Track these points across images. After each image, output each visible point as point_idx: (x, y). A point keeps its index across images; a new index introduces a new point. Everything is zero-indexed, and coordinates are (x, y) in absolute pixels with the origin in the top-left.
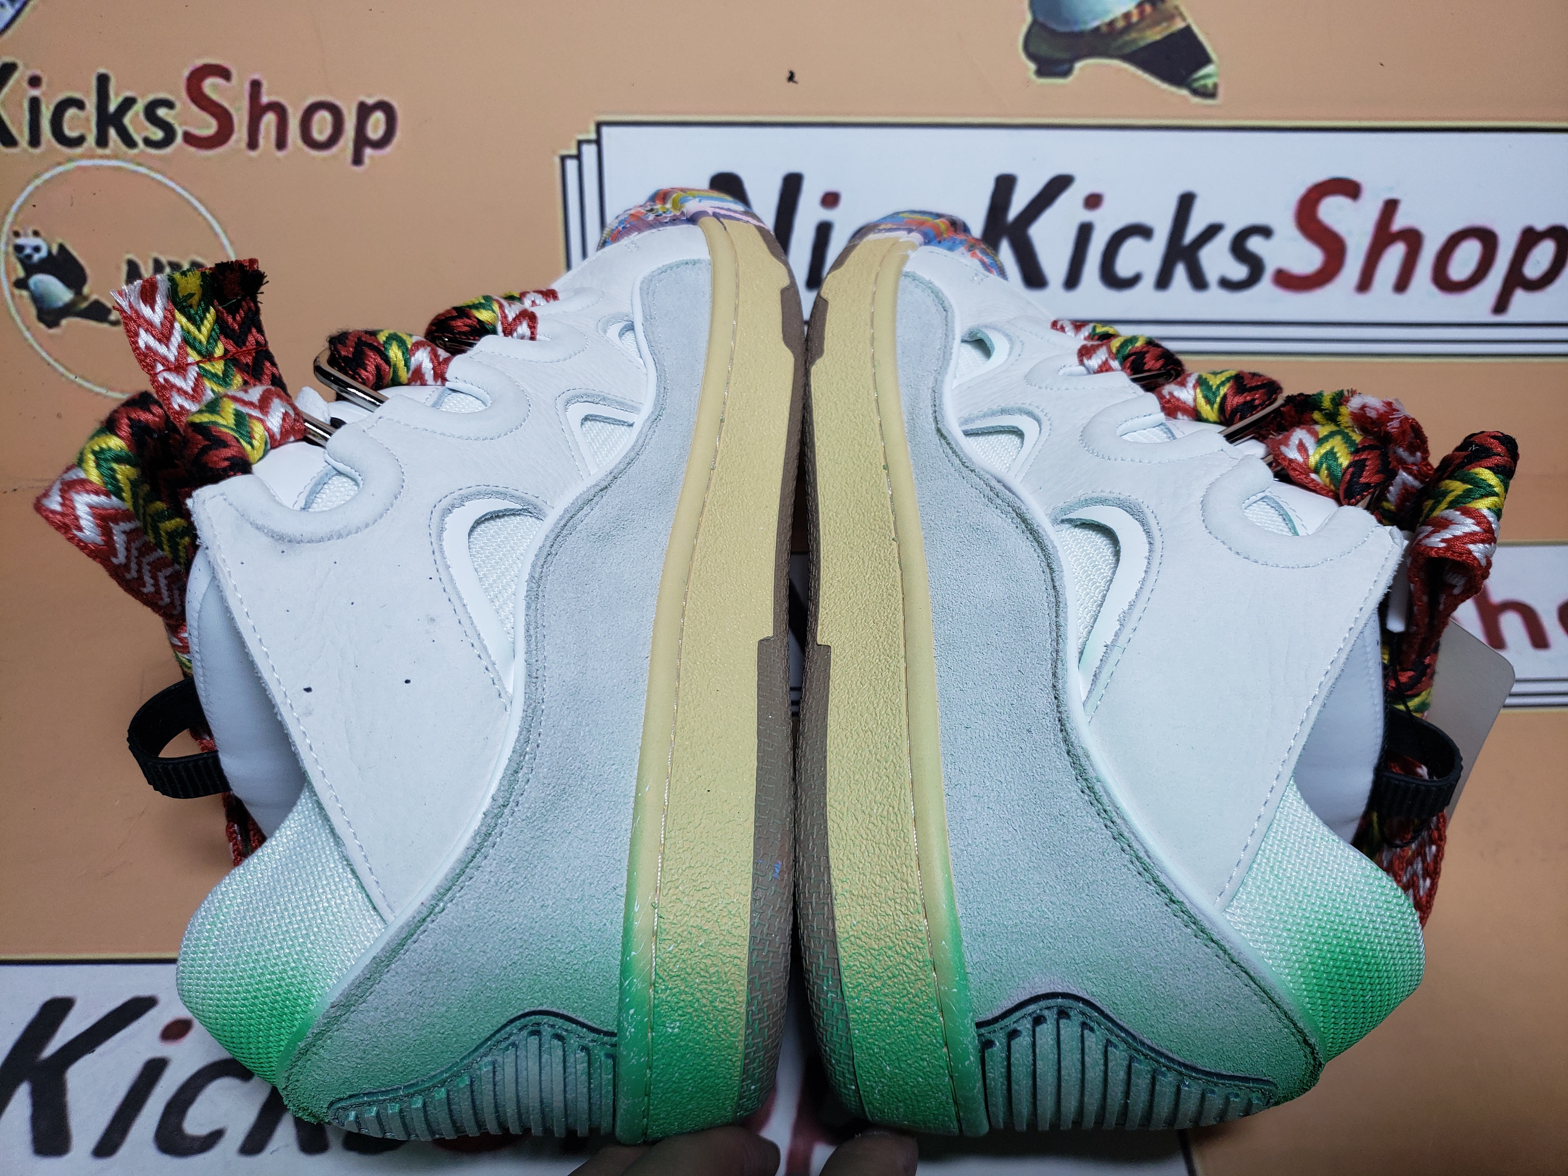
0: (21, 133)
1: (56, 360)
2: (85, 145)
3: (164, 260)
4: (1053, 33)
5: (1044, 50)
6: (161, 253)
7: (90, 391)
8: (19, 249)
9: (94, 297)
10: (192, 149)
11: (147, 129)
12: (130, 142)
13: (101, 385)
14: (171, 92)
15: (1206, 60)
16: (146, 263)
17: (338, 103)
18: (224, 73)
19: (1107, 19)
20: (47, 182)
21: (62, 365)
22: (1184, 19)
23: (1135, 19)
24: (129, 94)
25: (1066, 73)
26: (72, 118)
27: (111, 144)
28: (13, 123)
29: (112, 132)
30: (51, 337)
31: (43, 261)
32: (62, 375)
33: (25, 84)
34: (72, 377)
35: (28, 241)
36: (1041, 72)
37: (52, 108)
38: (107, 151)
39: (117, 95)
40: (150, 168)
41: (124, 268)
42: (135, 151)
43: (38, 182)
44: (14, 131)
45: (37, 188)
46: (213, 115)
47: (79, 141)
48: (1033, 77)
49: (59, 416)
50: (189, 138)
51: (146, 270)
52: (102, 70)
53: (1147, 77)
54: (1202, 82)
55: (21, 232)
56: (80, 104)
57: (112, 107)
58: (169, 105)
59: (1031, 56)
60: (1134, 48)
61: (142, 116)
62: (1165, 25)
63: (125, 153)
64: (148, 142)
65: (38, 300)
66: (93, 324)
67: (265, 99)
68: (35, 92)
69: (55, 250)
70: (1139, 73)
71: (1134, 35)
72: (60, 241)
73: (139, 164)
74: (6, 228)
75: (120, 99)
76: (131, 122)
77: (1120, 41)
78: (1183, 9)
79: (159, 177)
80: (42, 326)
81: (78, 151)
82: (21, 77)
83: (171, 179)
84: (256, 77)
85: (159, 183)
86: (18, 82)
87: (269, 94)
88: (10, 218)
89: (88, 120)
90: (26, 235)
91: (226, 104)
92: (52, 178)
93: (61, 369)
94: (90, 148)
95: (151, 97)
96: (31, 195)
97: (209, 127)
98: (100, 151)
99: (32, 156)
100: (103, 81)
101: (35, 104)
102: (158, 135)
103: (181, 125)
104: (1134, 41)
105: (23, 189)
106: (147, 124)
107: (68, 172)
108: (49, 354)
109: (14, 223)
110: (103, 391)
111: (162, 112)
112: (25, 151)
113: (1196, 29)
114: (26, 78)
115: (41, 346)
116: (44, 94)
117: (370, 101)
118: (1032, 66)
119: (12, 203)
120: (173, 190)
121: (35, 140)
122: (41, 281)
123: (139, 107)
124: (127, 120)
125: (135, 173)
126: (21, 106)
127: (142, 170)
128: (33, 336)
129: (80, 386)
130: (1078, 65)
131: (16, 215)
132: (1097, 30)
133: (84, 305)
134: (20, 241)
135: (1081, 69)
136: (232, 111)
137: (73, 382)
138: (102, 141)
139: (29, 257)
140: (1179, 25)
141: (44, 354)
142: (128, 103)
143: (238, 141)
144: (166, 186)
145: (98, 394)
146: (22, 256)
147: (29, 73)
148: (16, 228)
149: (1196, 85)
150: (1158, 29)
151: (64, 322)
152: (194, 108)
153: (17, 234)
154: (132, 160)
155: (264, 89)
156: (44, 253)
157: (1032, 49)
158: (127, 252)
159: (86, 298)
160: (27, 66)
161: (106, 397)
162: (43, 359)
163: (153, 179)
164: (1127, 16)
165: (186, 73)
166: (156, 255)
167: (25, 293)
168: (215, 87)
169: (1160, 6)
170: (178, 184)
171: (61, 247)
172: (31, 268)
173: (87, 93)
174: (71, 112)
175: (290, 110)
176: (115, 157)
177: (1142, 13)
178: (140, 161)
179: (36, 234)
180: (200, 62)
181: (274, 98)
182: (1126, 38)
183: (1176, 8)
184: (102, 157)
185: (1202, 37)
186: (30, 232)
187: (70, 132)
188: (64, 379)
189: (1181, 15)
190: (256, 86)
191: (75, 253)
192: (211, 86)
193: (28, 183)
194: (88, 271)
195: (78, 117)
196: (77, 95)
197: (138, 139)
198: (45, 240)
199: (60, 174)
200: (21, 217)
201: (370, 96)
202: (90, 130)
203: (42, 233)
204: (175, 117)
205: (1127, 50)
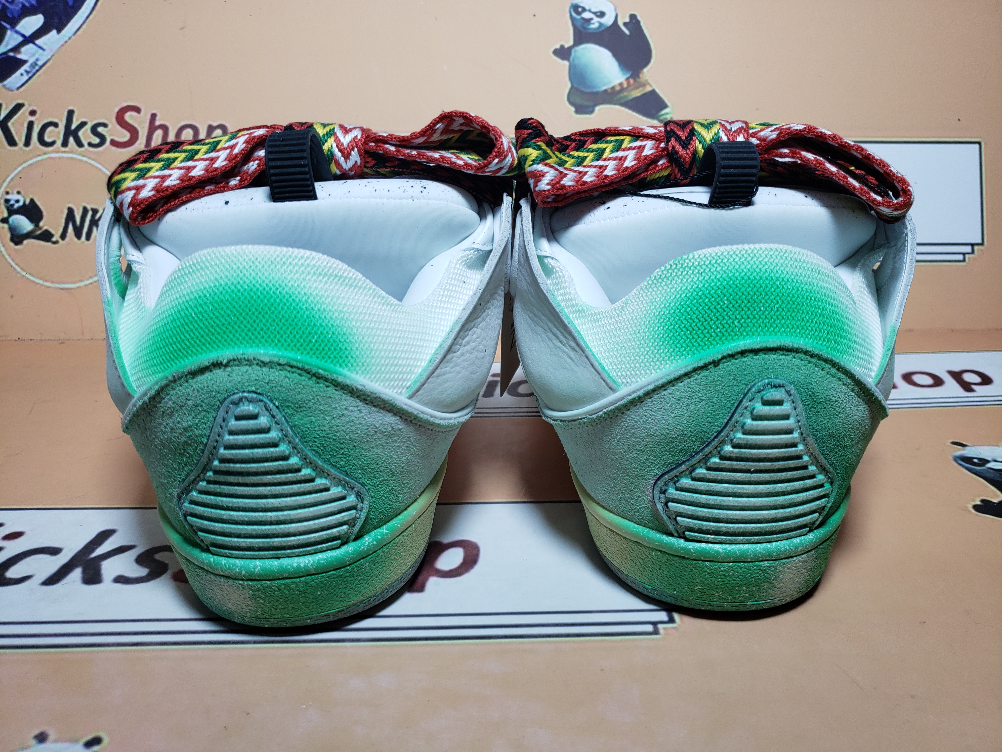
0: (20, 139)
1: (17, 264)
2: (55, 146)
3: (89, 207)
4: (582, 92)
5: (578, 101)
6: (88, 203)
7: (34, 282)
8: (7, 201)
9: (45, 228)
10: (114, 148)
11: (91, 138)
12: (80, 144)
13: (41, 279)
14: (106, 119)
15: (665, 106)
16: (78, 209)
17: (197, 125)
18: (137, 110)
19: (611, 86)
20: (31, 165)
21: (19, 266)
22: (651, 86)
23: (625, 85)
24: (84, 120)
25: (591, 112)
26: (50, 132)
27: (70, 145)
28: (17, 133)
29: (71, 139)
30: (16, 250)
31: (20, 208)
32: (19, 273)
33: (27, 114)
34: (24, 273)
35: (13, 197)
36: (578, 112)
37: (40, 126)
38: (67, 149)
39: (77, 120)
40: (89, 158)
41: (66, 212)
42: (82, 149)
43: (25, 165)
44: (16, 138)
45: (24, 168)
46: (128, 130)
47: (52, 144)
48: (574, 114)
49: (12, 297)
50: (114, 143)
51: (78, 213)
52: (71, 108)
53: (634, 114)
54: (664, 117)
55: (10, 192)
56: (56, 125)
57: (73, 127)
58: (105, 125)
59: (572, 103)
60: (626, 100)
61: (89, 131)
62: (641, 89)
63: (77, 150)
64: (90, 145)
65: (13, 230)
66: (42, 243)
67: (158, 123)
68: (32, 118)
69: (28, 202)
70: (630, 112)
71: (625, 94)
72: (31, 196)
73: (83, 156)
74: (3, 189)
75: (79, 122)
76: (83, 134)
77: (618, 97)
78: (650, 81)
79: (93, 163)
80: (12, 244)
81: (51, 149)
82: (26, 111)
83: (100, 164)
84: (154, 112)
85: (93, 166)
86: (24, 112)
87: (160, 120)
88: (5, 184)
89: (59, 133)
90: (13, 193)
91: (136, 125)
92: (34, 163)
93: (18, 269)
94: (58, 148)
95: (96, 122)
96: (20, 172)
97: (125, 136)
98: (63, 149)
99: (24, 151)
100: (71, 113)
101: (31, 125)
102: (96, 140)
103: (110, 135)
104: (626, 96)
105: (16, 169)
106: (92, 135)
107: (43, 160)
108: (13, 260)
109: (7, 187)
110: (41, 282)
111: (100, 129)
112: (21, 148)
113: (658, 91)
114: (28, 111)
115: (9, 255)
116: (37, 119)
117: (215, 124)
118: (573, 109)
119: (8, 176)
120: (100, 170)
121: (27, 143)
122: (16, 219)
123: (88, 127)
124: (80, 133)
125: (81, 160)
126: (23, 125)
127: (85, 159)
128: (6, 250)
129: (28, 279)
130: (597, 108)
131: (9, 183)
132: (606, 91)
133: (39, 232)
134: (8, 197)
135: (599, 110)
136: (139, 129)
137: (24, 276)
138: (65, 144)
139: (12, 205)
140: (648, 89)
141: (10, 261)
142: (83, 124)
143: (140, 144)
144: (97, 168)
145: (37, 284)
146: (8, 205)
147: (31, 108)
148: (8, 190)
149: (661, 118)
150: (638, 91)
151: (25, 242)
152: (118, 127)
153: (7, 193)
154: (80, 154)
155: (158, 118)
156: (21, 204)
157: (572, 100)
158: (69, 203)
159: (40, 228)
160: (30, 105)
161: (42, 285)
162: (9, 263)
163: (90, 164)
164: (621, 84)
165: (117, 110)
166: (84, 204)
167: (6, 226)
168: (131, 116)
169: (637, 80)
170: (103, 166)
171: (32, 201)
172: (12, 211)
173: (61, 119)
174: (50, 129)
175: (171, 129)
176: (71, 152)
177: (628, 83)
178: (84, 154)
179: (19, 193)
180: (125, 104)
181: (162, 122)
182: (621, 95)
183: (647, 81)
184: (63, 152)
185: (661, 95)
186: (15, 192)
187: (47, 139)
188: (19, 275)
189: (649, 84)
190: (154, 116)
191: (39, 203)
192: (129, 117)
193: (20, 165)
194: (45, 213)
195: (54, 132)
196: (55, 120)
197: (85, 143)
198: (23, 197)
199: (38, 161)
200: (12, 183)
201: (214, 121)
202: (59, 138)
203: (22, 193)
204: (107, 132)
205: (623, 101)
